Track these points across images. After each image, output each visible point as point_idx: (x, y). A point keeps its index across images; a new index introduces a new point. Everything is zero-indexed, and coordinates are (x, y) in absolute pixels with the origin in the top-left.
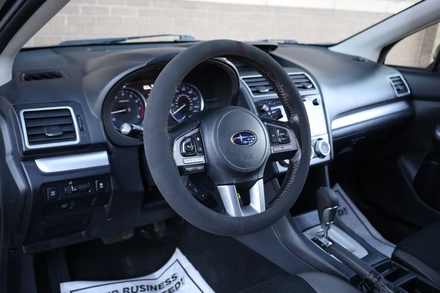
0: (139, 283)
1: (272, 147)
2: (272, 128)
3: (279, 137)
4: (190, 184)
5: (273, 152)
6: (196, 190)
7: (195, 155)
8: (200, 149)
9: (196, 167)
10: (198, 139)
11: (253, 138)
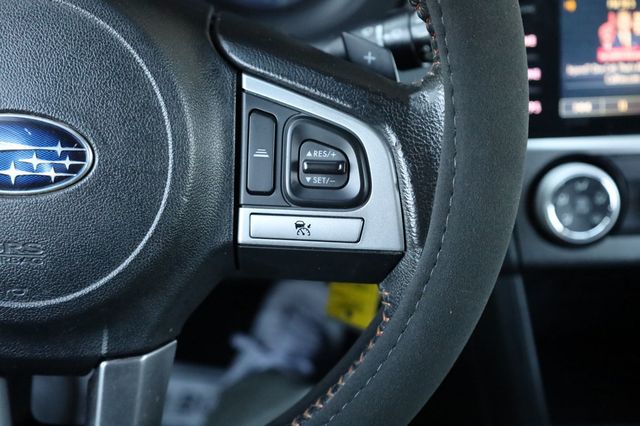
1: (244, 212)
2: (266, 111)
3: (295, 166)
5: (245, 239)
11: (67, 163)
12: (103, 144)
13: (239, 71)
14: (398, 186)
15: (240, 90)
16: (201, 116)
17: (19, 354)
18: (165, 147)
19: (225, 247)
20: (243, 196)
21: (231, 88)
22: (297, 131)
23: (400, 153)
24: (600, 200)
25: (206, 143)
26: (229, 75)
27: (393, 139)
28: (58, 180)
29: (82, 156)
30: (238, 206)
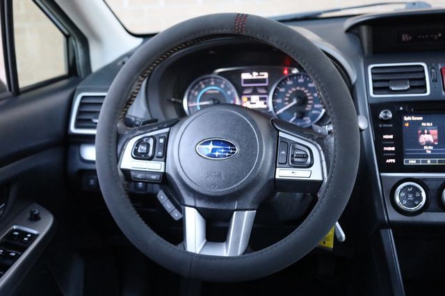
1: (278, 169)
2: (285, 141)
3: (292, 156)
4: (162, 197)
5: (277, 177)
6: (168, 206)
7: (151, 159)
8: (160, 154)
9: (148, 175)
10: (162, 141)
11: (231, 151)
12: (241, 147)
13: (278, 131)
14: (321, 162)
15: (278, 136)
16: (267, 143)
17: (211, 207)
18: (257, 148)
19: (272, 180)
20: (278, 165)
21: (276, 136)
22: (293, 147)
23: (322, 152)
24: (418, 195)
25: (267, 152)
26: (276, 132)
27: (320, 148)
28: (229, 156)
29: (235, 150)
30: (276, 167)
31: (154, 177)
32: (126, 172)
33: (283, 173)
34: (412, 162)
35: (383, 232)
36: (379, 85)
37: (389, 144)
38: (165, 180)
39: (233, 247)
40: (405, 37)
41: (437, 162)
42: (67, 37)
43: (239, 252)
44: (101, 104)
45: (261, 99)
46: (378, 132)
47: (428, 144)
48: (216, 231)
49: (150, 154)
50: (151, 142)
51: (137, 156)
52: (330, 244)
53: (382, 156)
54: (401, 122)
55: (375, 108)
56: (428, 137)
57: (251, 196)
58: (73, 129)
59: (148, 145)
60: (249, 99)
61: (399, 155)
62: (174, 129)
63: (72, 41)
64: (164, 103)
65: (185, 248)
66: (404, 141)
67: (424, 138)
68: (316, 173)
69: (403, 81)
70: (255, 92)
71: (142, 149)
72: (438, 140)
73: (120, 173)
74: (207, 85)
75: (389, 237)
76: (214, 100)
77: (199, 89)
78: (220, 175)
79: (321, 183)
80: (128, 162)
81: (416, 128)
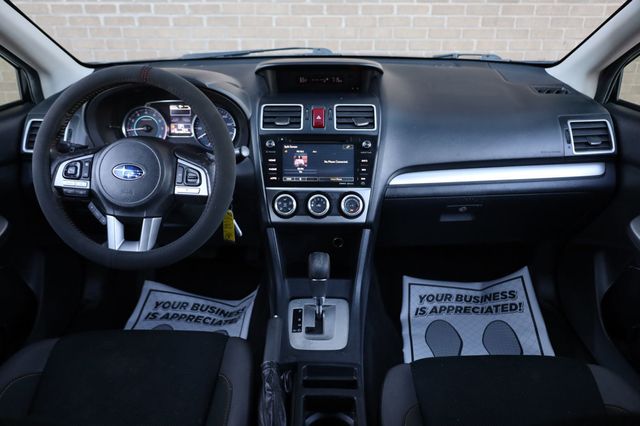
0: (211, 304)
2: (182, 166)
3: (187, 177)
4: (92, 206)
5: (176, 192)
6: (97, 214)
7: (78, 179)
8: (86, 175)
9: (77, 191)
10: (87, 164)
11: (140, 174)
13: (177, 158)
14: (207, 182)
15: (177, 162)
16: (168, 167)
18: (159, 173)
19: (172, 194)
20: (176, 184)
21: (175, 162)
22: (187, 170)
23: (208, 175)
24: (290, 204)
25: (168, 174)
26: (175, 159)
27: (207, 172)
29: (142, 172)
30: (175, 186)
31: (81, 192)
32: (59, 189)
33: (180, 190)
34: (289, 179)
35: (269, 230)
36: (268, 120)
37: (272, 165)
38: (91, 195)
39: (144, 244)
40: (302, 80)
41: (306, 179)
42: (18, 69)
43: (149, 248)
44: (38, 128)
45: (186, 127)
46: (265, 157)
47: (300, 166)
48: (131, 233)
49: (78, 174)
50: (78, 165)
51: (67, 176)
52: (233, 239)
53: (267, 175)
54: (283, 149)
55: (263, 138)
56: (300, 162)
57: (157, 207)
58: (24, 149)
59: (76, 168)
60: (176, 127)
61: (280, 174)
62: (97, 155)
63: (24, 73)
64: (102, 130)
65: (107, 245)
66: (283, 163)
67: (298, 162)
68: (203, 190)
69: (285, 118)
70: (180, 121)
71: (71, 171)
72: (308, 163)
73: (54, 190)
74: (142, 114)
75: (272, 233)
76: (147, 126)
77: (135, 118)
78: (131, 192)
79: (207, 197)
80: (60, 181)
81: (292, 154)
